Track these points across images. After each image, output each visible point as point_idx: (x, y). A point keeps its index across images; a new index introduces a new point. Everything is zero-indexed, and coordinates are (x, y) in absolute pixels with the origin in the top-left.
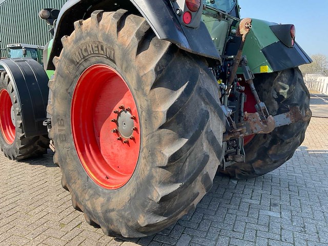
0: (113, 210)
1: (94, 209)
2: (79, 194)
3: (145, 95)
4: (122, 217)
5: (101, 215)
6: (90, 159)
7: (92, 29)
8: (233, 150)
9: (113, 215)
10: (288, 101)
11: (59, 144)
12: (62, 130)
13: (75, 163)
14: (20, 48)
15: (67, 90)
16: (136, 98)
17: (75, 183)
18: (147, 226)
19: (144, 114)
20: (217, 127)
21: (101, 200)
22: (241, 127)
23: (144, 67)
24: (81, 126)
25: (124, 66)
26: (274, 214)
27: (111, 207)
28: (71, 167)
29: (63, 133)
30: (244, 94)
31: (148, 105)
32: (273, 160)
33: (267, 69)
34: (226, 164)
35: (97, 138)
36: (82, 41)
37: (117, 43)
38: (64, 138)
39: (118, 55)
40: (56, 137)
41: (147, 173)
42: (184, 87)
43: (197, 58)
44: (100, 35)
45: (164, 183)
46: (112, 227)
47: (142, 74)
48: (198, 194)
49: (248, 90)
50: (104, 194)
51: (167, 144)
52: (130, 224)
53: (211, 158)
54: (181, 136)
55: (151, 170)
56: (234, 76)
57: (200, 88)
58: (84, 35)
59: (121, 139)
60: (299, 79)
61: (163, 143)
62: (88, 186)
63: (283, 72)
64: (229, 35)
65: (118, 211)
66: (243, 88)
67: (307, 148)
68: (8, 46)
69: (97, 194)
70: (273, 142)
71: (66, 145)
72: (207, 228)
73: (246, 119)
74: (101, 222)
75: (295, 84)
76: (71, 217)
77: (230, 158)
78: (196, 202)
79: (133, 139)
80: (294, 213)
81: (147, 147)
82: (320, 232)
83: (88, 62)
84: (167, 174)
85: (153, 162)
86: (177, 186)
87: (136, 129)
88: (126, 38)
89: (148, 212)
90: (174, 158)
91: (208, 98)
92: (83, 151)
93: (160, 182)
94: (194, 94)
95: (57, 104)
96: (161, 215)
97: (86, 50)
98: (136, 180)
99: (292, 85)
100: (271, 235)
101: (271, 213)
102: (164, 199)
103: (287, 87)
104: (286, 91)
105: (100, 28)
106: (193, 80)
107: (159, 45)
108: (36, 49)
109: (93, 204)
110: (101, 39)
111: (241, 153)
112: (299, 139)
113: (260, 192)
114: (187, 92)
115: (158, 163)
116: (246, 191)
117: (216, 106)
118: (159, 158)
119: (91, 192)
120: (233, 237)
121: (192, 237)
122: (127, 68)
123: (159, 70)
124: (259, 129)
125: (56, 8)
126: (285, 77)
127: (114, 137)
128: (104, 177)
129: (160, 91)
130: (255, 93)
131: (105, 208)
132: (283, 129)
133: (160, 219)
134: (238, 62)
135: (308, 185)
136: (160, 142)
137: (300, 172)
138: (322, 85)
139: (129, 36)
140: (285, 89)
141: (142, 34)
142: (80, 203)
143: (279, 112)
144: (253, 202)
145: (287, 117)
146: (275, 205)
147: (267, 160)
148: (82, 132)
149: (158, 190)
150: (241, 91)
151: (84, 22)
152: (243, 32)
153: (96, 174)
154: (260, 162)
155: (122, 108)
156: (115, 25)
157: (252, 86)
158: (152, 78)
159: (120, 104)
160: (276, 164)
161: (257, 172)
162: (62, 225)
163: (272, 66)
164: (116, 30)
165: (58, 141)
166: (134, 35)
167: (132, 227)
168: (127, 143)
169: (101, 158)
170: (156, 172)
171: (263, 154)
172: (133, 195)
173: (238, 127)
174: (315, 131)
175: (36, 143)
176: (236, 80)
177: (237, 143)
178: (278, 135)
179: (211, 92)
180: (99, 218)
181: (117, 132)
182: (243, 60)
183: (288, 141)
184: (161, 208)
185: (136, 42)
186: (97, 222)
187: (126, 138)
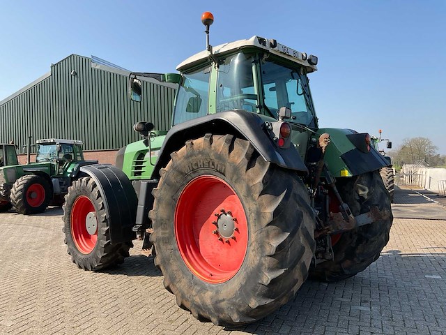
0: (224, 300)
1: (203, 303)
2: (186, 292)
3: (254, 200)
4: (234, 304)
5: (211, 307)
6: (192, 259)
7: (204, 149)
8: (322, 248)
9: (224, 305)
10: (368, 202)
11: (161, 246)
12: (164, 233)
13: (178, 263)
14: (54, 143)
15: (172, 197)
16: (244, 202)
17: (180, 281)
18: (258, 307)
19: (253, 214)
20: (309, 224)
21: (209, 294)
22: (328, 225)
23: (253, 180)
24: (183, 229)
25: (234, 179)
26: (365, 308)
27: (221, 298)
28: (174, 268)
29: (166, 235)
30: (328, 197)
31: (257, 208)
32: (361, 259)
33: (347, 173)
34: (317, 262)
35: (196, 240)
36: (194, 158)
37: (229, 161)
38: (167, 241)
39: (229, 170)
40: (158, 240)
41: (256, 262)
42: (284, 193)
43: (290, 172)
44: (212, 154)
45: (271, 269)
46: (222, 316)
47: (251, 185)
48: (297, 280)
49: (332, 193)
50: (212, 288)
51: (273, 237)
52: (242, 309)
53: (306, 250)
54: (284, 231)
55: (260, 259)
56: (318, 180)
57: (295, 194)
58: (196, 152)
59: (221, 240)
60: (378, 181)
61: (271, 236)
62: (193, 283)
63: (362, 176)
64: (310, 143)
65: (229, 300)
66: (327, 191)
67: (400, 252)
68: (37, 142)
69: (204, 289)
70: (360, 241)
71: (169, 247)
72: (304, 320)
73: (332, 218)
74: (211, 314)
75: (374, 186)
76: (176, 315)
77: (320, 255)
78: (296, 288)
79: (234, 238)
80: (383, 307)
81: (256, 241)
82: (406, 320)
83: (196, 174)
84: (274, 261)
85: (263, 252)
86: (283, 271)
87: (237, 230)
88: (236, 158)
89: (258, 295)
90: (280, 248)
91: (301, 202)
92: (185, 252)
93: (269, 268)
94: (291, 199)
95: (161, 210)
96: (269, 297)
97: (196, 164)
98: (245, 270)
99: (371, 188)
100: (361, 323)
101: (362, 308)
102: (273, 282)
103: (366, 188)
104: (366, 192)
105: (213, 149)
106: (290, 188)
107: (263, 163)
108: (71, 145)
109: (201, 298)
110: (213, 157)
111: (330, 250)
112: (384, 238)
113: (351, 291)
114: (286, 198)
115: (267, 253)
116: (337, 291)
117: (307, 208)
118: (268, 249)
119: (199, 288)
120: (329, 326)
121: (292, 327)
122: (237, 180)
123: (265, 181)
124: (343, 226)
125: (150, 122)
126: (365, 180)
127: (214, 238)
128: (208, 275)
129: (266, 197)
130: (338, 195)
131: (214, 300)
132: (367, 228)
133: (269, 301)
134: (320, 169)
135: (399, 285)
136: (268, 236)
137: (391, 274)
138: (424, 178)
139: (239, 157)
140: (364, 190)
141: (250, 156)
142: (187, 300)
143: (362, 212)
144: (344, 300)
145: (369, 216)
146: (366, 302)
147: (355, 259)
148: (183, 235)
149: (267, 274)
150: (325, 194)
151: (194, 141)
152: (323, 144)
153: (200, 273)
154: (348, 262)
155: (223, 211)
156: (227, 149)
157: (335, 188)
158: (260, 188)
159: (221, 207)
160: (364, 264)
161: (347, 272)
162: (171, 321)
163: (350, 170)
164: (228, 152)
165: (161, 244)
166: (243, 156)
167: (243, 312)
168: (228, 242)
169: (201, 258)
170: (265, 260)
171: (351, 254)
172: (243, 283)
173: (325, 226)
174: (411, 234)
175: (118, 251)
176: (319, 184)
177: (326, 242)
178: (363, 234)
179: (302, 196)
180: (209, 309)
181: (217, 233)
182: (325, 166)
183: (372, 239)
184: (269, 291)
185: (246, 161)
186: (206, 315)
187: (226, 238)
